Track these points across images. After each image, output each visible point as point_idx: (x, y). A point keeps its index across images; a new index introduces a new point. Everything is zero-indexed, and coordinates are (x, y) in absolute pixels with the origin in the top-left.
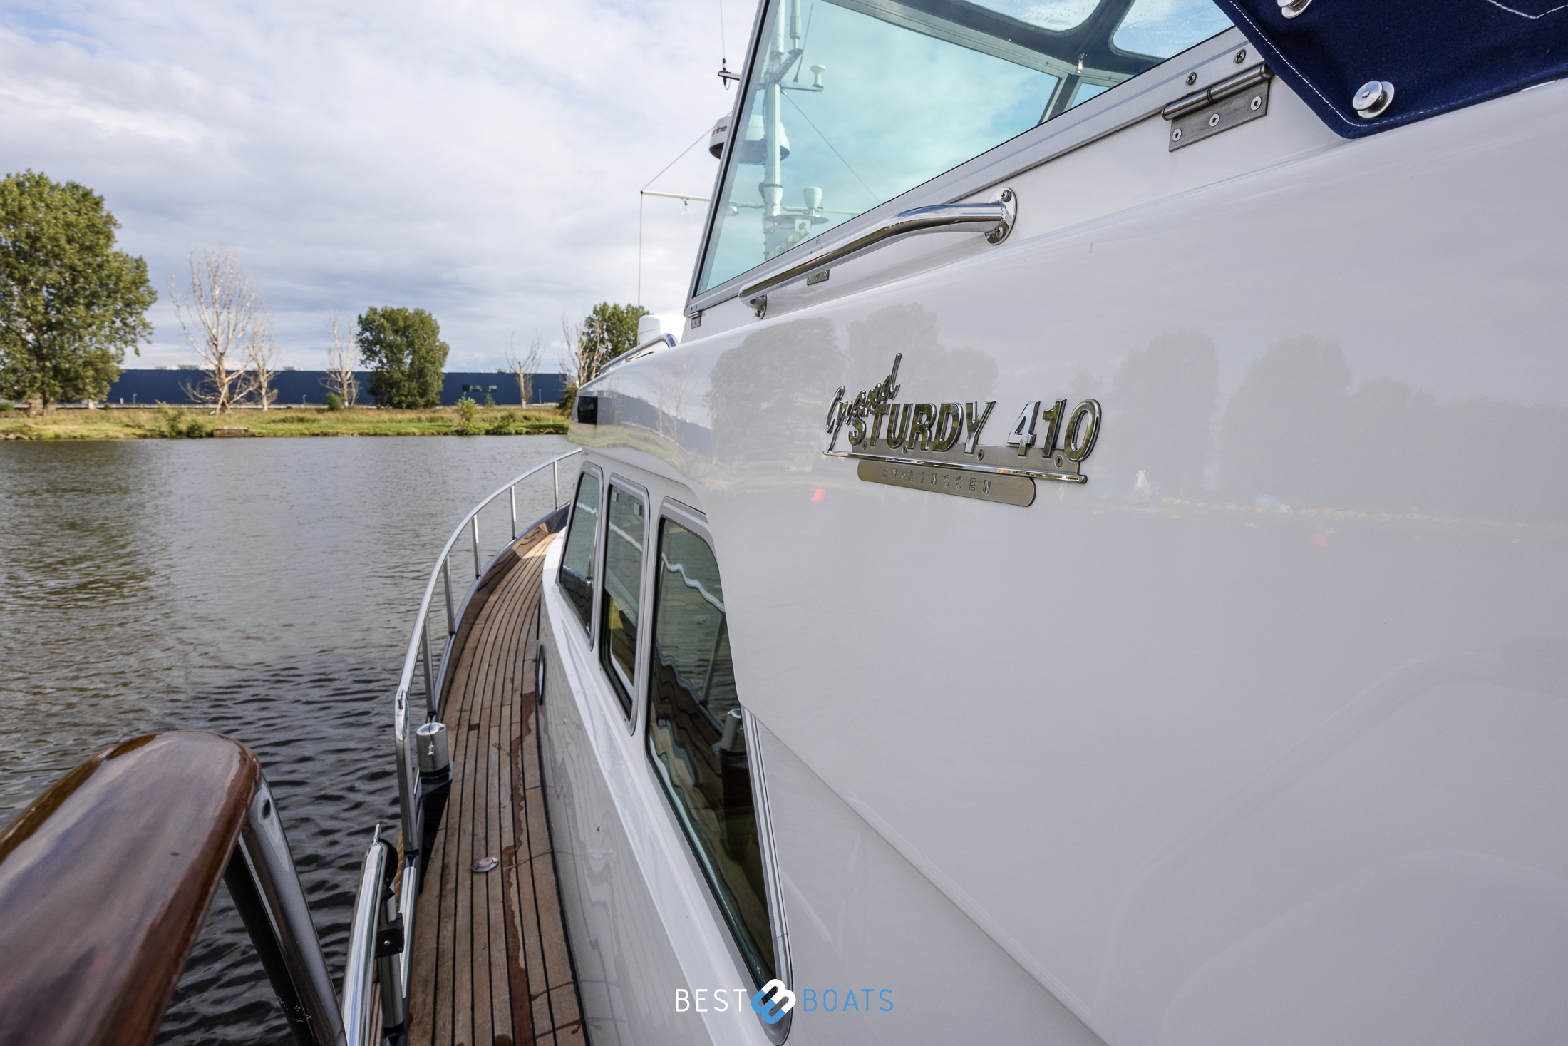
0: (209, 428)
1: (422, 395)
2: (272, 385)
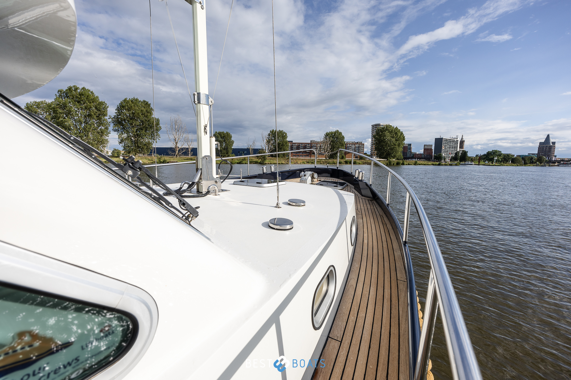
0: (168, 161)
1: (227, 154)
2: (191, 151)
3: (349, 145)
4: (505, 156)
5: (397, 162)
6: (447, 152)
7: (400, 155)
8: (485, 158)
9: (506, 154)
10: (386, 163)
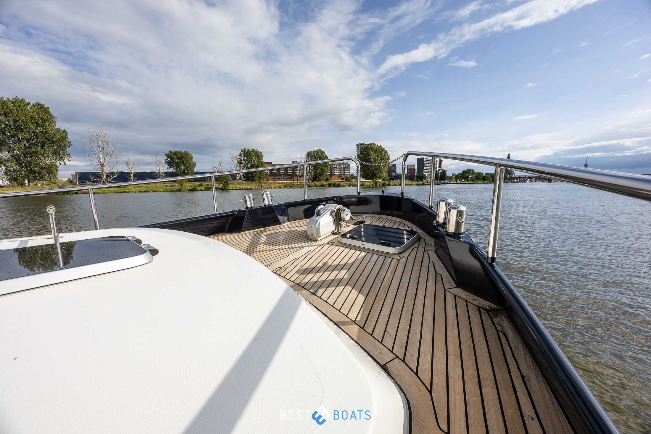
3: (335, 165)
4: (477, 174)
5: (383, 183)
6: (428, 171)
7: (385, 176)
8: (461, 177)
9: (477, 172)
10: (371, 185)
